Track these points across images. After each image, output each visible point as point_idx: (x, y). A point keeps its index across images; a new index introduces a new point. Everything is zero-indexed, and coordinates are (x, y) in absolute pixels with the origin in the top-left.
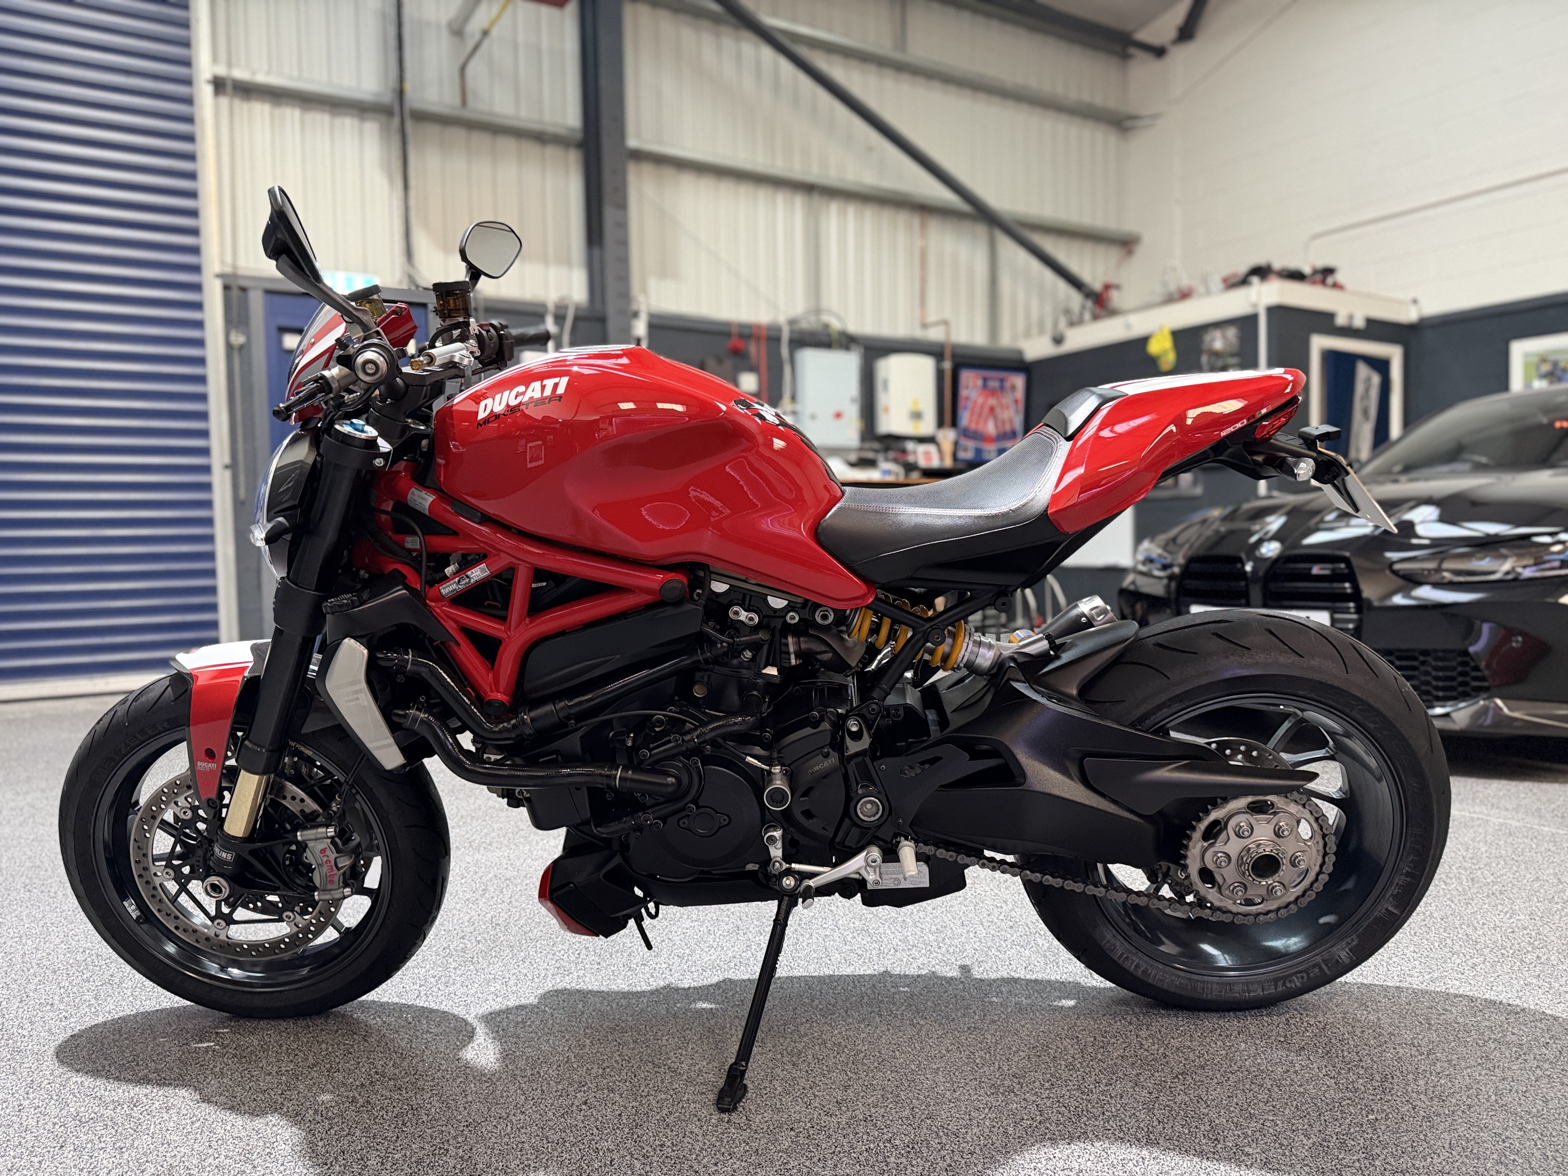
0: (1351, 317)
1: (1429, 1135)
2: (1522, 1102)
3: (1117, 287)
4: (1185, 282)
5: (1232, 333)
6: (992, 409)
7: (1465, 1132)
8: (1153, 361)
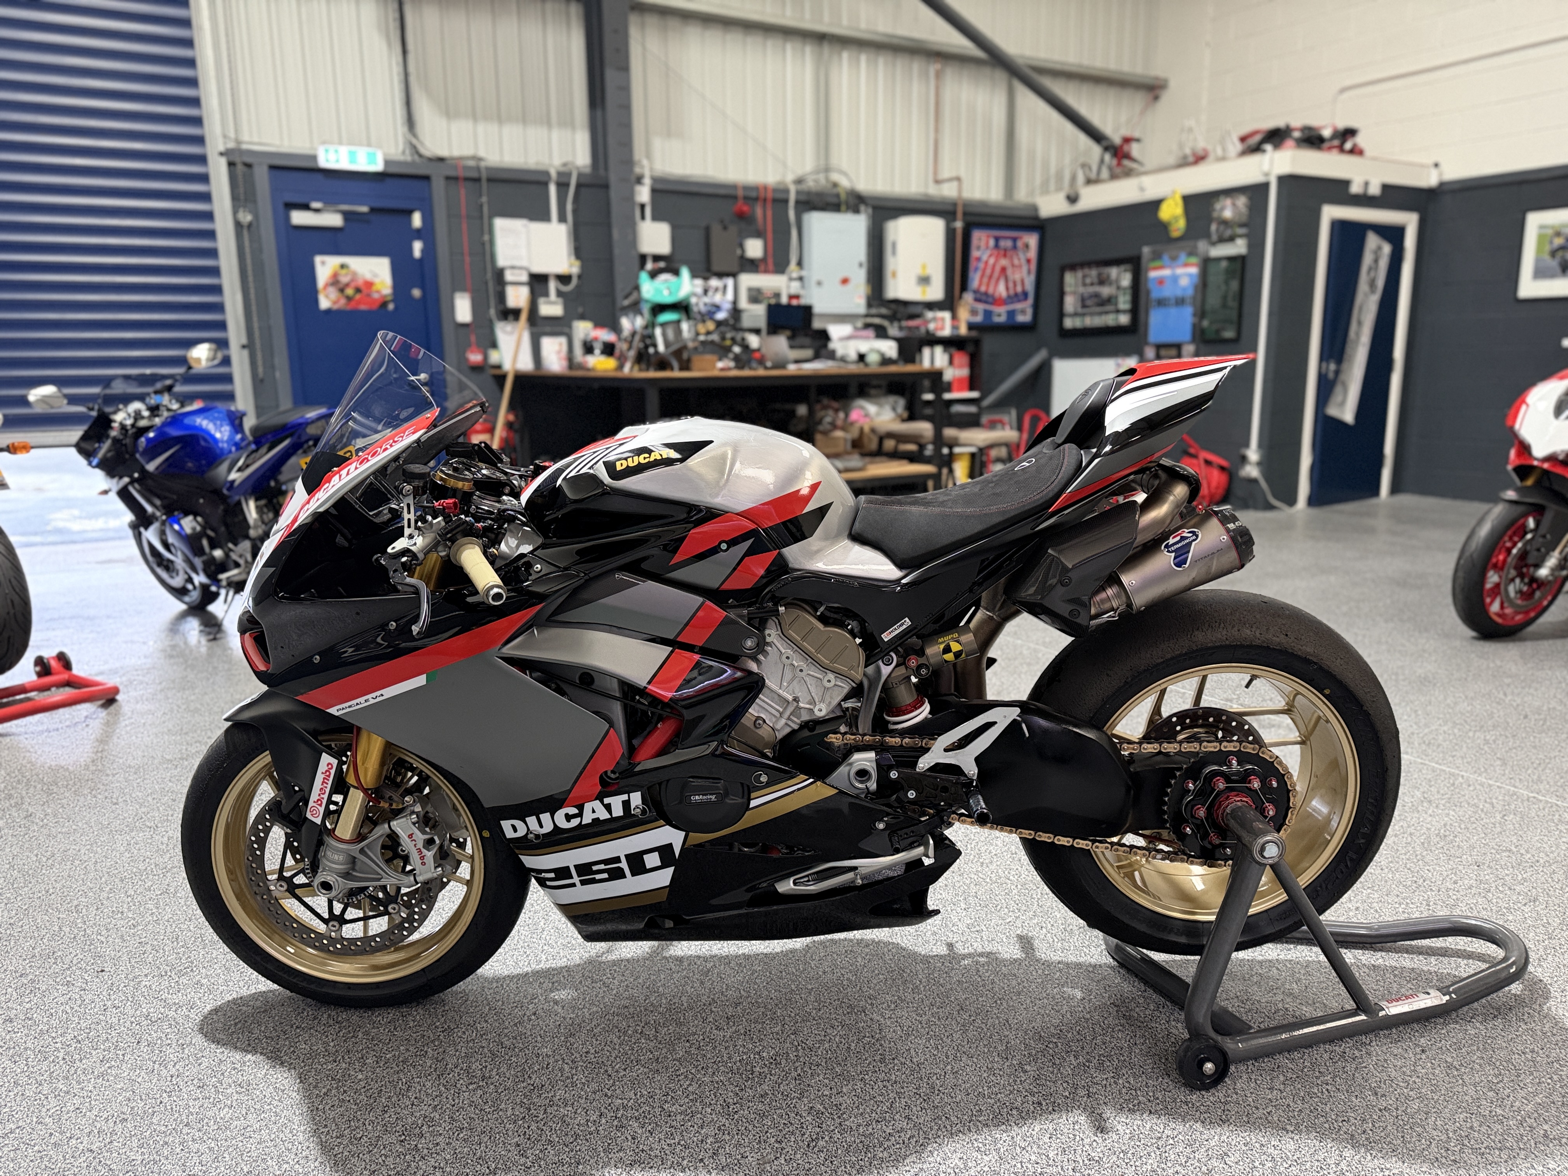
0: (1367, 184)
3: (1138, 140)
4: (1201, 144)
5: (1242, 201)
6: (1003, 270)
8: (1164, 227)
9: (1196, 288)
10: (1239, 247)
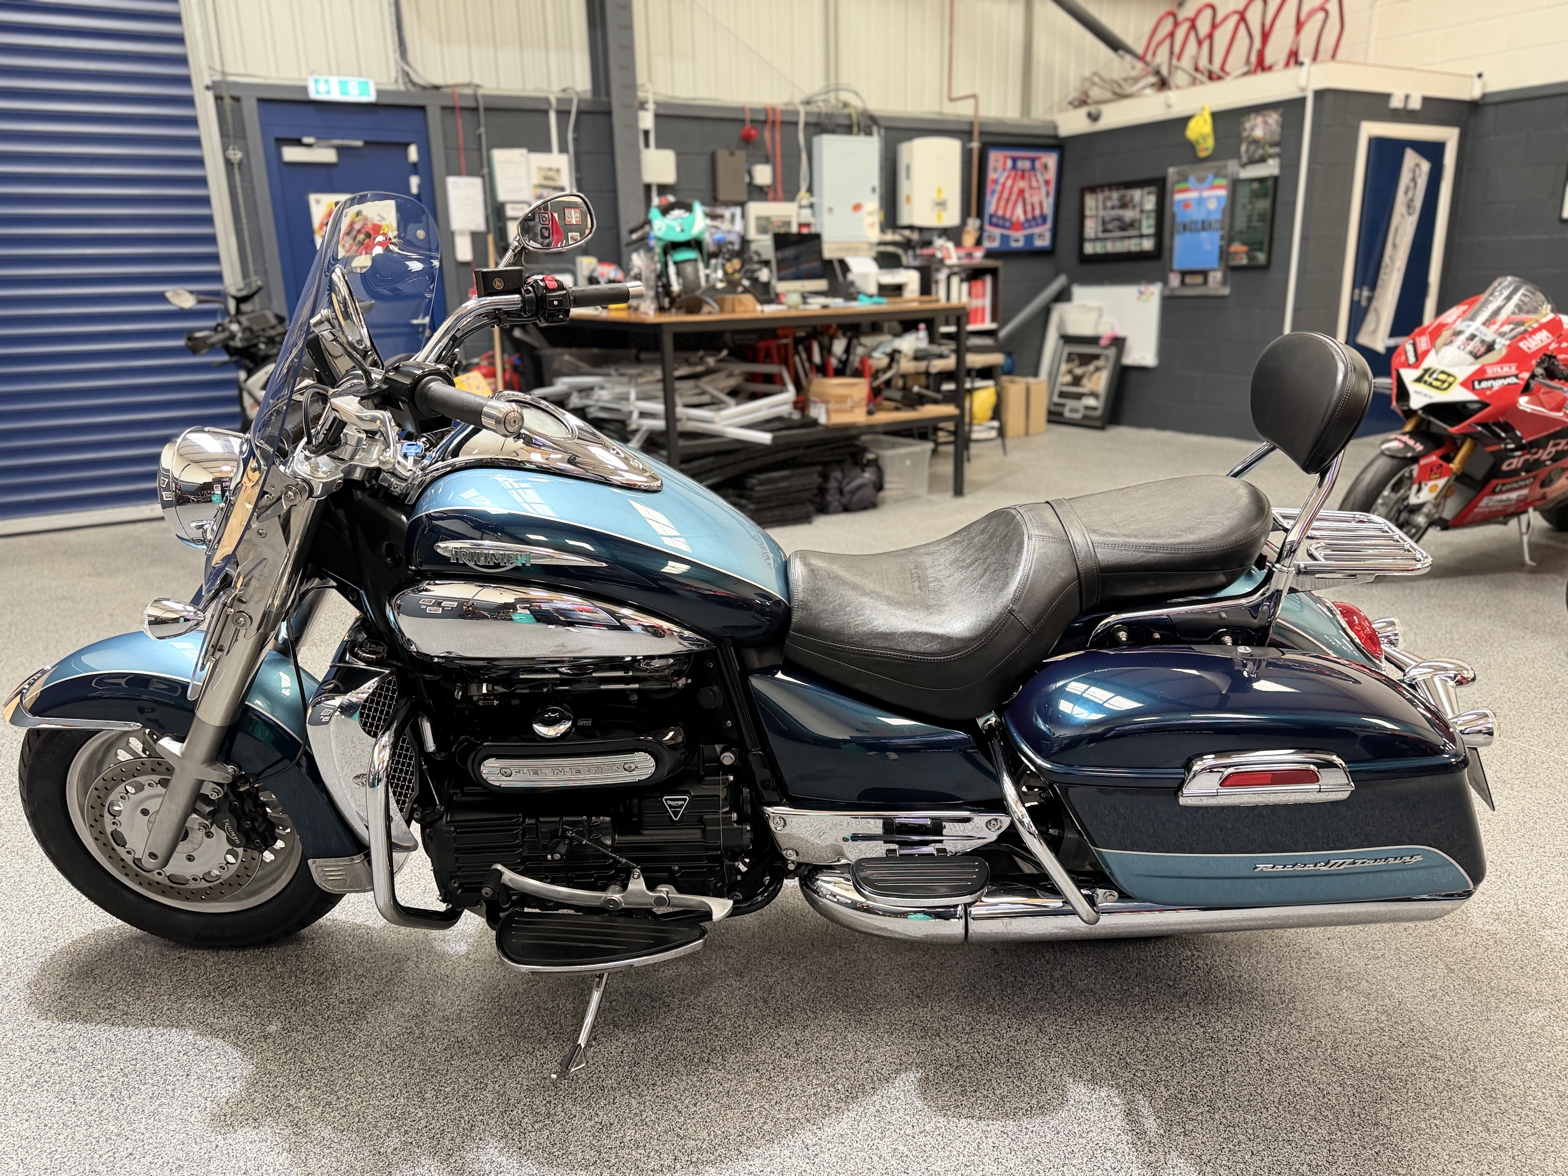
0: (1407, 97)
5: (1275, 118)
6: (1021, 192)
8: (1191, 146)
9: (1224, 211)
10: (1271, 168)
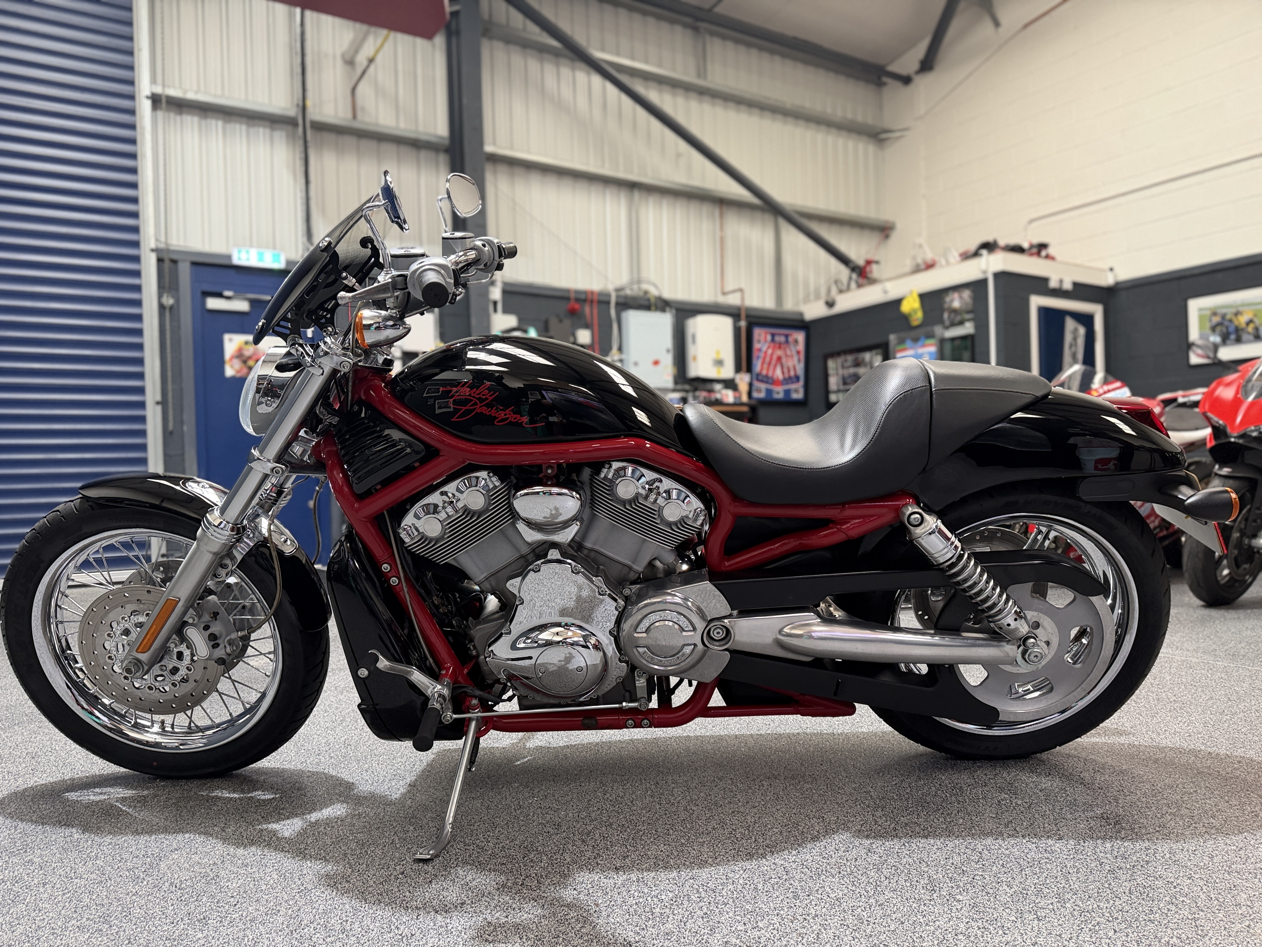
0: (1061, 281)
1: (1113, 884)
2: (1192, 858)
3: (877, 262)
4: (929, 256)
5: (967, 294)
6: (779, 359)
7: (1143, 881)
8: (906, 318)
10: (968, 328)
